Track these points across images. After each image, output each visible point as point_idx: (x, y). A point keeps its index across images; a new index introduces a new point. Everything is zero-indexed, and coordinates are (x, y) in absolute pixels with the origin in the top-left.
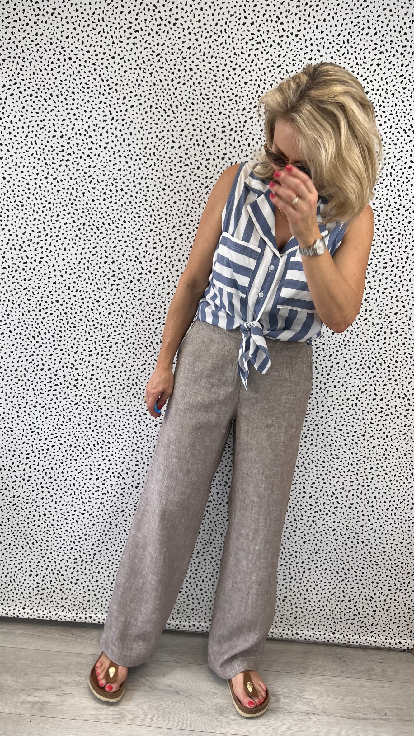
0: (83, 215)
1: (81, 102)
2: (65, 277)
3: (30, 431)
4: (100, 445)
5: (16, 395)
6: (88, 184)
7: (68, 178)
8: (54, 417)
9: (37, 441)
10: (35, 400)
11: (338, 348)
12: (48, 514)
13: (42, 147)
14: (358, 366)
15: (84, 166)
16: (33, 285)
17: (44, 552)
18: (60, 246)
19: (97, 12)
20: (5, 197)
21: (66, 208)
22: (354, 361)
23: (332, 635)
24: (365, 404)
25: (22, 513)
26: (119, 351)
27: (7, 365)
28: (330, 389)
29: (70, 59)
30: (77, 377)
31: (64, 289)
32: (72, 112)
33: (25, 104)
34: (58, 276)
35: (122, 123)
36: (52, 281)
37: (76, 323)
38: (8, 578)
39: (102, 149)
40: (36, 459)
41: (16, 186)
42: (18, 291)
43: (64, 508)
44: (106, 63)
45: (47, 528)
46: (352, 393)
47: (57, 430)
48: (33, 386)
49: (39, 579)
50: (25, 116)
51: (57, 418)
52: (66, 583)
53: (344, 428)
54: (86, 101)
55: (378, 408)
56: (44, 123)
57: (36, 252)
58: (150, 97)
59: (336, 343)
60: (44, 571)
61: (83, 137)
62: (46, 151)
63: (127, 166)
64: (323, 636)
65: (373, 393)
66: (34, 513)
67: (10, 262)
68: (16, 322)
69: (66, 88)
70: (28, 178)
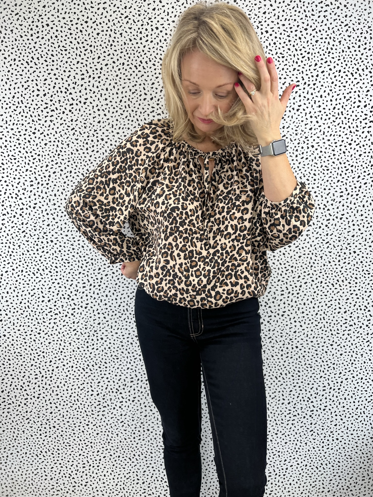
0: (69, 164)
1: (60, 64)
2: (57, 219)
3: (36, 355)
4: (98, 365)
5: (22, 324)
6: (71, 136)
7: (54, 133)
8: (56, 342)
9: (43, 363)
10: (39, 328)
11: (305, 270)
12: (57, 427)
13: (28, 106)
14: (323, 284)
15: (67, 120)
16: (30, 228)
17: (56, 459)
18: (51, 193)
21: (54, 159)
22: (320, 280)
24: (331, 318)
25: (34, 426)
26: (110, 282)
27: (12, 299)
28: (301, 306)
29: (48, 25)
30: (73, 306)
31: (56, 230)
32: (53, 73)
33: (10, 68)
34: (51, 219)
35: (98, 80)
36: (46, 223)
37: (70, 259)
38: (27, 482)
39: (82, 104)
40: (44, 378)
41: (8, 142)
42: (18, 234)
43: (71, 420)
44: (80, 28)
45: (57, 439)
46: (320, 309)
47: (59, 354)
48: (37, 316)
49: (53, 482)
50: (11, 79)
51: (59, 343)
52: (77, 485)
53: (315, 340)
54: (64, 62)
55: (343, 319)
56: (28, 84)
57: (30, 199)
58: (122, 55)
59: (303, 265)
60: (58, 475)
61: (63, 94)
62: (32, 109)
63: (105, 118)
65: (337, 307)
66: (45, 426)
67: (8, 210)
68: (17, 261)
69: (46, 50)
70: (18, 134)
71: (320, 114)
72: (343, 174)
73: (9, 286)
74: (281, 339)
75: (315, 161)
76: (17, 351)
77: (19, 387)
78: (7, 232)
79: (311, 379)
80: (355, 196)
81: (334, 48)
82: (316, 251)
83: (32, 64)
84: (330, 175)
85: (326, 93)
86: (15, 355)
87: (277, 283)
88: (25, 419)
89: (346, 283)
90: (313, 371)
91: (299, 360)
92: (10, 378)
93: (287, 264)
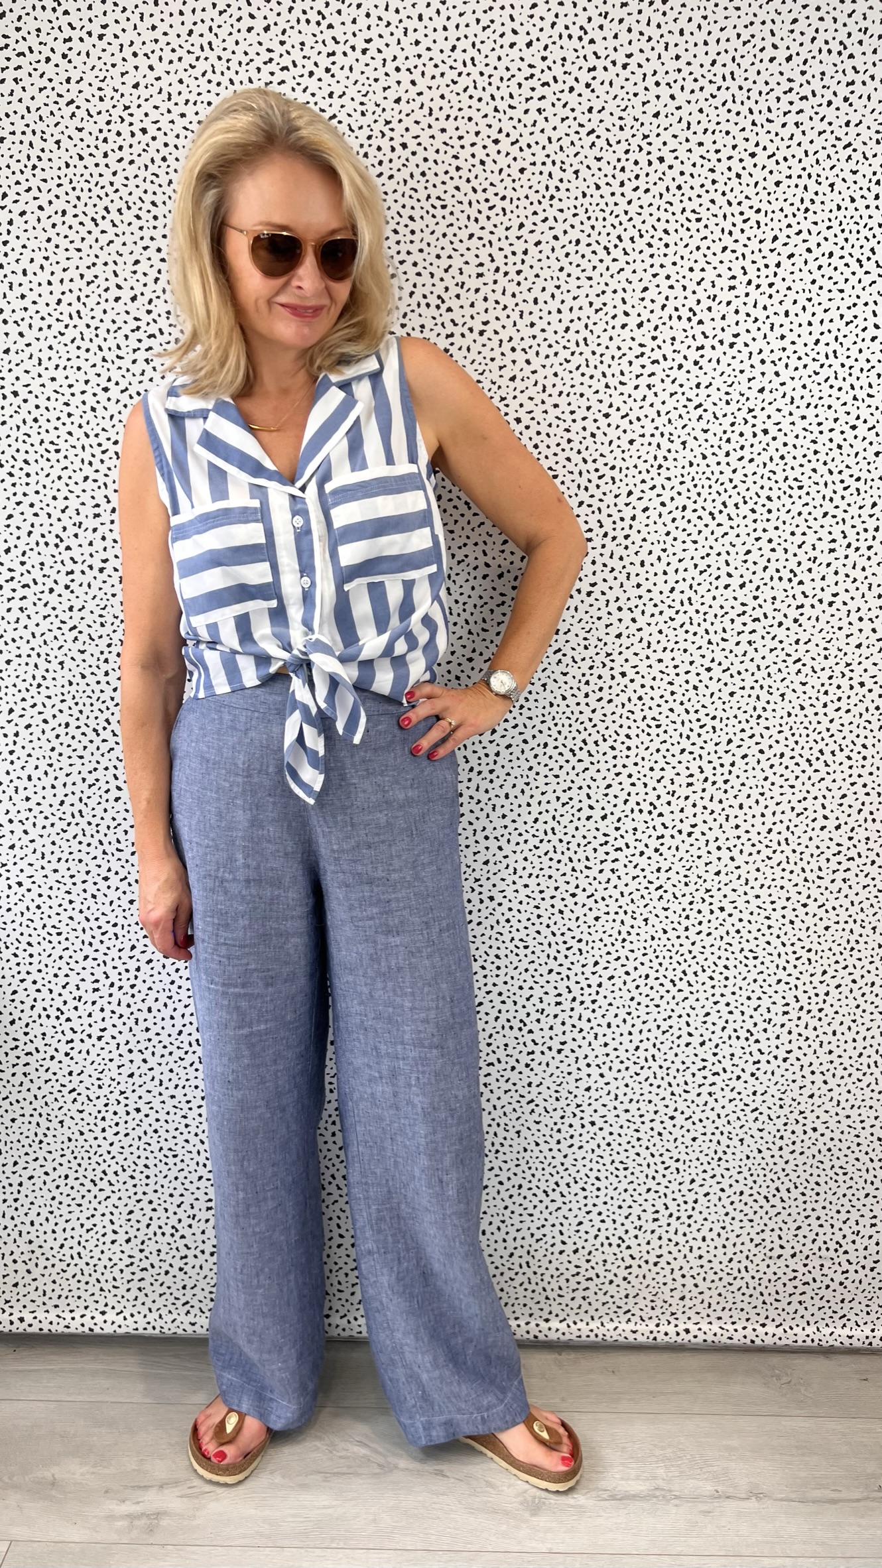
3: (97, 933)
5: (65, 856)
9: (114, 953)
10: (105, 866)
11: (744, 725)
12: (145, 1109)
13: (93, 323)
14: (786, 761)
16: (89, 619)
17: (140, 1190)
19: (197, 30)
20: (20, 434)
22: (778, 749)
23: (761, 1330)
24: (804, 840)
25: (88, 1108)
27: (41, 793)
28: (732, 813)
29: (144, 131)
33: (51, 233)
38: (66, 1250)
40: (115, 990)
41: (42, 410)
42: (58, 633)
43: (179, 1093)
45: (145, 1139)
46: (777, 819)
48: (100, 836)
49: (133, 1248)
50: (53, 259)
52: (191, 1253)
53: (764, 893)
55: (832, 844)
56: (94, 271)
57: (92, 550)
59: (740, 714)
60: (144, 1230)
62: (102, 333)
64: (741, 1332)
65: (819, 815)
66: (116, 1108)
67: (37, 574)
68: (56, 700)
69: (138, 193)
70: (67, 391)
71: (784, 355)
72: (837, 498)
73: (33, 762)
74: (687, 890)
75: (770, 466)
76: (49, 923)
77: (53, 1013)
78: (32, 628)
79: (755, 987)
80: (863, 550)
81: (818, 199)
82: (769, 681)
83: (104, 225)
84: (806, 499)
85: (799, 305)
86: (44, 933)
87: (679, 757)
88: (65, 1091)
89: (841, 756)
90: (760, 968)
91: (727, 939)
92: (32, 989)
93: (703, 711)
